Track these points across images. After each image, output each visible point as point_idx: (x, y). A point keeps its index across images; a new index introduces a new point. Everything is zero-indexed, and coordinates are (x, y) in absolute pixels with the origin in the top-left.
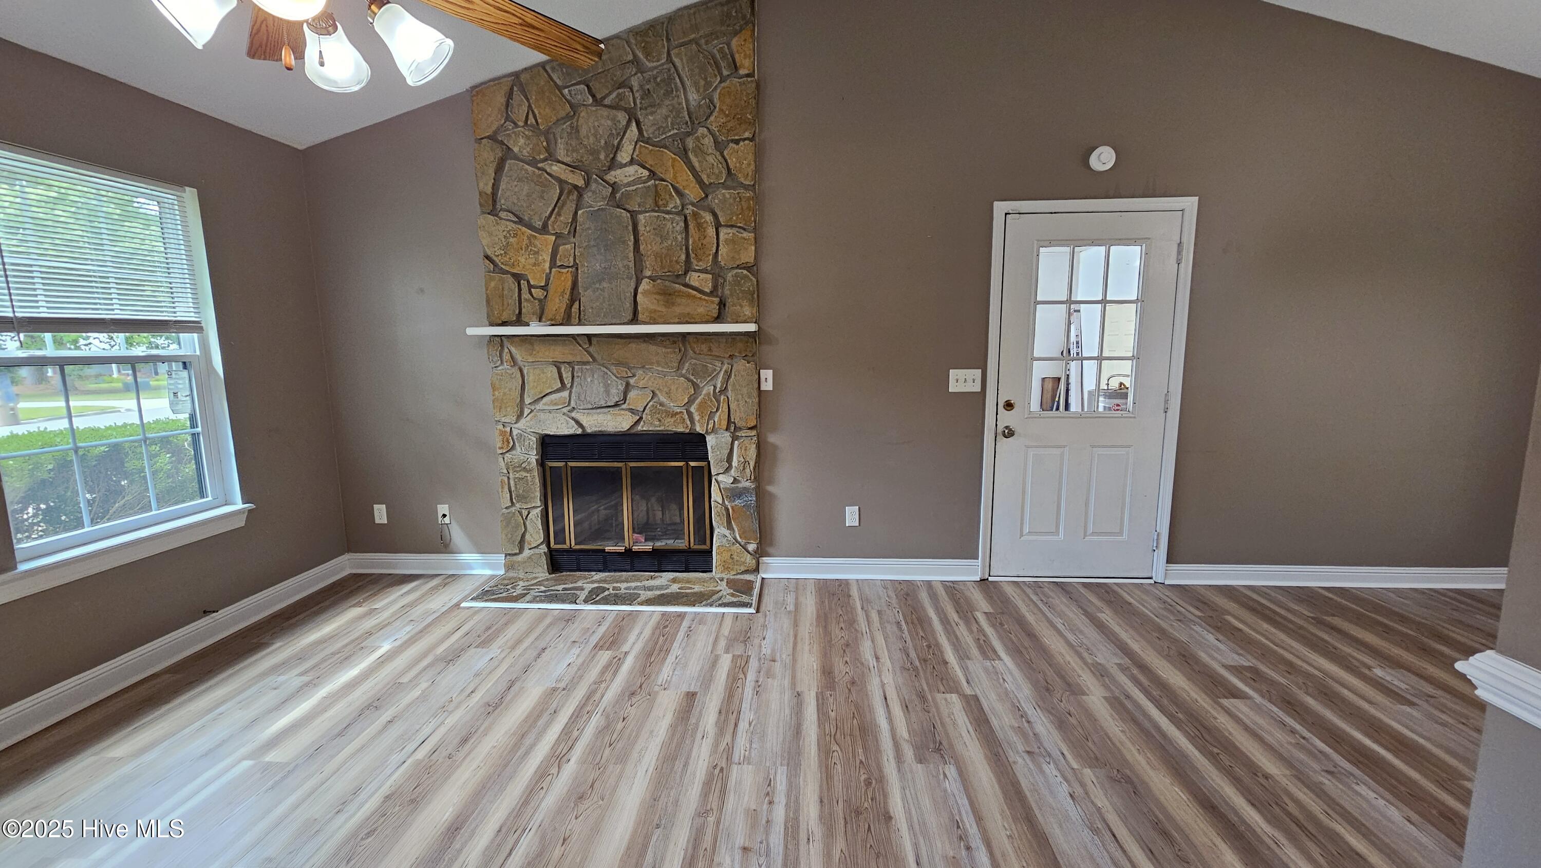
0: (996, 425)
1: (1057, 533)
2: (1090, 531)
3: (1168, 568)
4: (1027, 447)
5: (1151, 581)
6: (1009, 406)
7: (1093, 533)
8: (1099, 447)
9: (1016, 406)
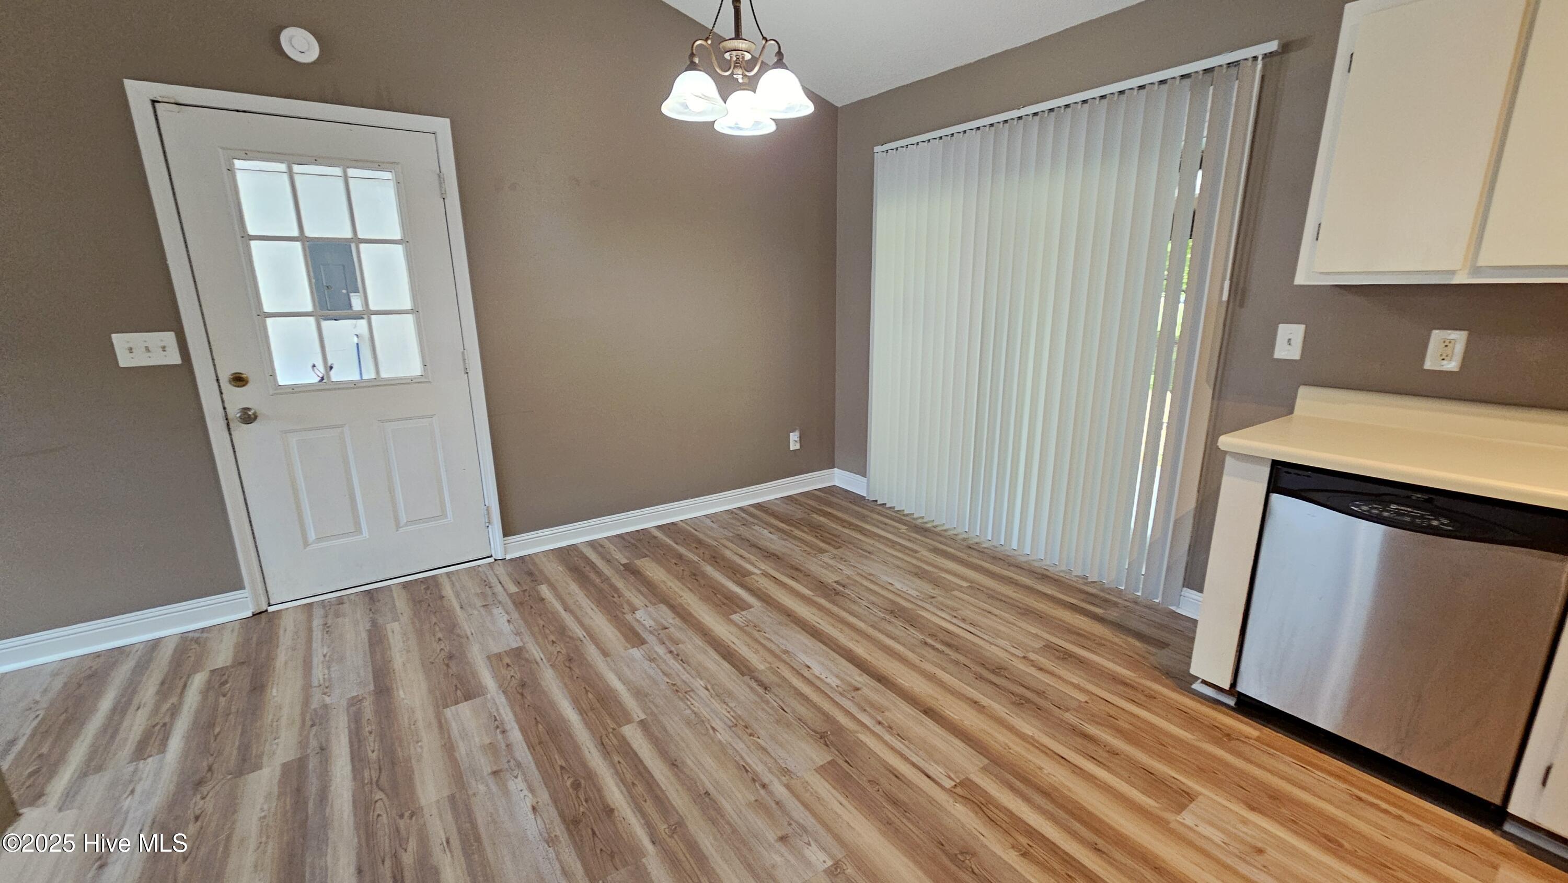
0: (224, 408)
1: (358, 530)
2: (403, 520)
3: (506, 542)
4: (286, 432)
5: (491, 560)
6: (239, 380)
7: (409, 523)
8: (390, 421)
9: (251, 379)
